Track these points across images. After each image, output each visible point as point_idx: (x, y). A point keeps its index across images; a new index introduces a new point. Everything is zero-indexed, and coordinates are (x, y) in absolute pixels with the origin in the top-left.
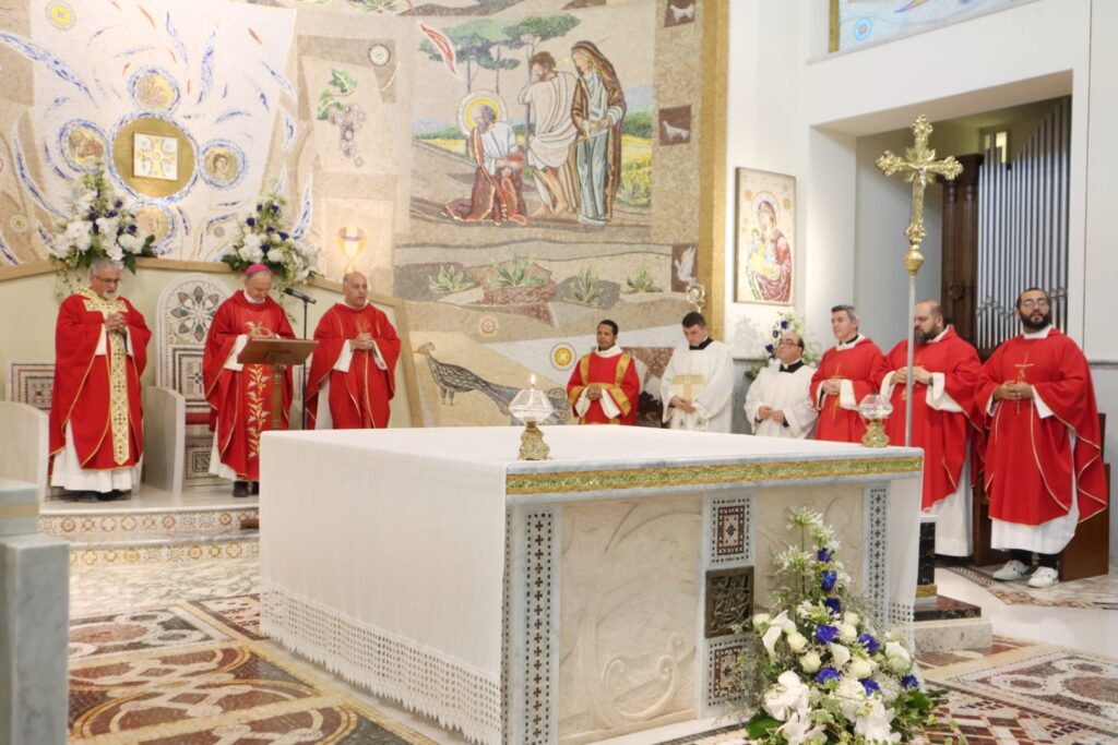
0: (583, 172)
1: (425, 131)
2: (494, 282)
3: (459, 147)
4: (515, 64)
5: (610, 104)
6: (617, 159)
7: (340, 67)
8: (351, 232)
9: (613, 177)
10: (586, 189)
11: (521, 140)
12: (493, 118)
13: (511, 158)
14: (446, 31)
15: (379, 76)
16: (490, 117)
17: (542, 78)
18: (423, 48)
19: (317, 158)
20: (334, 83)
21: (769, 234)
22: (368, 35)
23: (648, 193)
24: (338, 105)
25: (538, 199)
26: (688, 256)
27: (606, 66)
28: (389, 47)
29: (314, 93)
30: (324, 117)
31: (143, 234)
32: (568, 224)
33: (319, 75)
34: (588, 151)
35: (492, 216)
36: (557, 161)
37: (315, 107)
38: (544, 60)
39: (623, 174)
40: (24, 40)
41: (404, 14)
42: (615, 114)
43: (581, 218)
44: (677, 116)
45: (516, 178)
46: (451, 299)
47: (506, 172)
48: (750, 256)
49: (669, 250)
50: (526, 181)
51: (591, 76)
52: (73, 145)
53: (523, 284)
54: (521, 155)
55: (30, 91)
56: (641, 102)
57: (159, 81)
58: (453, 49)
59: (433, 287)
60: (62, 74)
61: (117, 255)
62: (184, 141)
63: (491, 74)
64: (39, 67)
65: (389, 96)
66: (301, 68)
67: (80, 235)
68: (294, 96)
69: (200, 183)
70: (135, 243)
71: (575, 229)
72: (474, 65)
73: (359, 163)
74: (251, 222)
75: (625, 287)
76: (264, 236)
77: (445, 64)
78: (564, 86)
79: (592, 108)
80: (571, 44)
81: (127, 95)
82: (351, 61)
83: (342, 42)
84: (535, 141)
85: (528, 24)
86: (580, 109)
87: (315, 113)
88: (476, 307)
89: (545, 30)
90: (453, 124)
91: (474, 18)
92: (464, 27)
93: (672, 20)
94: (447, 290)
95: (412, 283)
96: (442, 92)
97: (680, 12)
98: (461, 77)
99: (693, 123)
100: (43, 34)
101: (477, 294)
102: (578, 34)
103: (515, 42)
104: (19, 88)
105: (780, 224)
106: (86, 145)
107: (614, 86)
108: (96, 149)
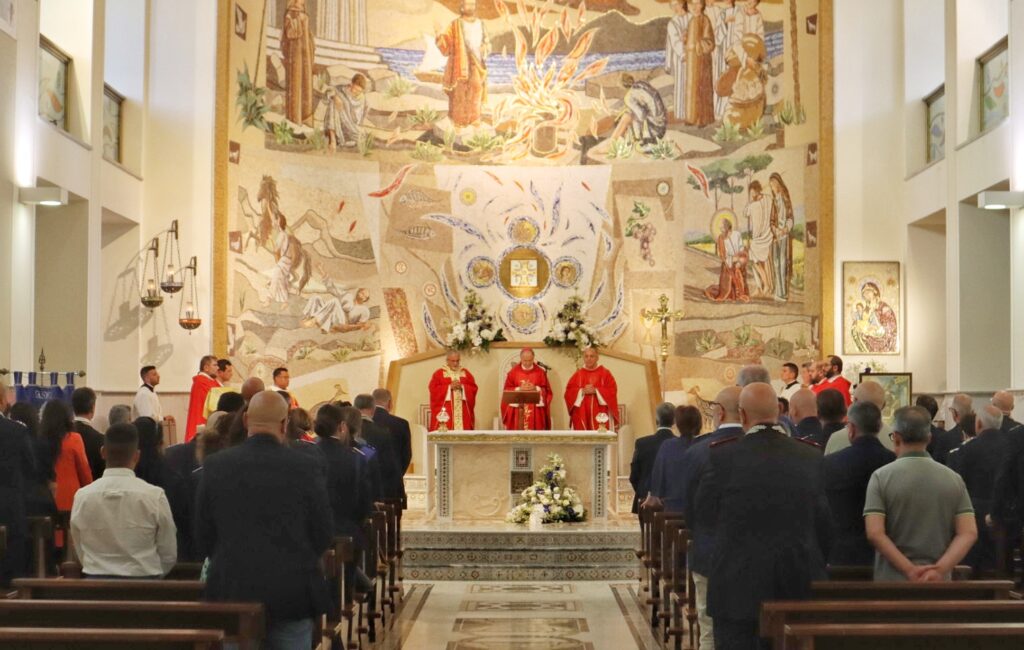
0: (776, 265)
1: (691, 239)
2: (733, 343)
3: (711, 248)
4: (740, 189)
5: (788, 217)
6: (791, 256)
7: (638, 200)
8: (649, 312)
9: (789, 270)
10: (777, 276)
11: (745, 242)
12: (730, 227)
13: (741, 255)
14: (702, 168)
15: (663, 202)
16: (728, 227)
17: (755, 199)
18: (691, 181)
19: (626, 262)
20: (636, 211)
21: (874, 305)
22: (656, 176)
23: (803, 281)
24: (638, 226)
25: (755, 283)
26: (816, 323)
27: (785, 191)
28: (669, 182)
29: (623, 219)
30: (629, 235)
33: (626, 206)
34: (778, 249)
35: (731, 296)
36: (764, 257)
37: (624, 228)
38: (756, 186)
39: (793, 266)
40: (447, 216)
41: (678, 159)
42: (790, 223)
43: (776, 297)
44: (811, 227)
45: (743, 269)
46: (708, 355)
47: (738, 265)
48: (855, 323)
49: (809, 320)
50: (748, 272)
51: (779, 196)
52: (476, 272)
53: (748, 344)
54: (744, 254)
55: (451, 245)
56: (800, 220)
57: (527, 225)
58: (707, 181)
59: (698, 348)
60: (470, 231)
61: (477, 342)
62: (541, 260)
63: (728, 196)
64: (457, 231)
65: (669, 216)
66: (615, 203)
67: (459, 332)
68: (611, 222)
69: (553, 286)
70: (489, 334)
71: (772, 305)
72: (719, 190)
73: (652, 264)
74: (560, 316)
75: (795, 346)
76: (566, 324)
77: (701, 193)
78: (766, 204)
79: (780, 220)
80: (769, 175)
81: (507, 237)
82: (646, 195)
83: (640, 183)
84: (753, 243)
85: (747, 161)
86: (774, 221)
87: (624, 232)
88: (722, 360)
89: (757, 164)
90: (708, 233)
91: (718, 158)
92: (713, 165)
93: (811, 162)
94: (706, 349)
95: (686, 345)
96: (701, 211)
97: (813, 156)
98: (712, 200)
99: (818, 232)
100: (458, 210)
101: (723, 352)
102: (771, 169)
103: (741, 174)
104: (445, 244)
105: (883, 298)
106: (482, 271)
107: (788, 205)
108: (488, 273)
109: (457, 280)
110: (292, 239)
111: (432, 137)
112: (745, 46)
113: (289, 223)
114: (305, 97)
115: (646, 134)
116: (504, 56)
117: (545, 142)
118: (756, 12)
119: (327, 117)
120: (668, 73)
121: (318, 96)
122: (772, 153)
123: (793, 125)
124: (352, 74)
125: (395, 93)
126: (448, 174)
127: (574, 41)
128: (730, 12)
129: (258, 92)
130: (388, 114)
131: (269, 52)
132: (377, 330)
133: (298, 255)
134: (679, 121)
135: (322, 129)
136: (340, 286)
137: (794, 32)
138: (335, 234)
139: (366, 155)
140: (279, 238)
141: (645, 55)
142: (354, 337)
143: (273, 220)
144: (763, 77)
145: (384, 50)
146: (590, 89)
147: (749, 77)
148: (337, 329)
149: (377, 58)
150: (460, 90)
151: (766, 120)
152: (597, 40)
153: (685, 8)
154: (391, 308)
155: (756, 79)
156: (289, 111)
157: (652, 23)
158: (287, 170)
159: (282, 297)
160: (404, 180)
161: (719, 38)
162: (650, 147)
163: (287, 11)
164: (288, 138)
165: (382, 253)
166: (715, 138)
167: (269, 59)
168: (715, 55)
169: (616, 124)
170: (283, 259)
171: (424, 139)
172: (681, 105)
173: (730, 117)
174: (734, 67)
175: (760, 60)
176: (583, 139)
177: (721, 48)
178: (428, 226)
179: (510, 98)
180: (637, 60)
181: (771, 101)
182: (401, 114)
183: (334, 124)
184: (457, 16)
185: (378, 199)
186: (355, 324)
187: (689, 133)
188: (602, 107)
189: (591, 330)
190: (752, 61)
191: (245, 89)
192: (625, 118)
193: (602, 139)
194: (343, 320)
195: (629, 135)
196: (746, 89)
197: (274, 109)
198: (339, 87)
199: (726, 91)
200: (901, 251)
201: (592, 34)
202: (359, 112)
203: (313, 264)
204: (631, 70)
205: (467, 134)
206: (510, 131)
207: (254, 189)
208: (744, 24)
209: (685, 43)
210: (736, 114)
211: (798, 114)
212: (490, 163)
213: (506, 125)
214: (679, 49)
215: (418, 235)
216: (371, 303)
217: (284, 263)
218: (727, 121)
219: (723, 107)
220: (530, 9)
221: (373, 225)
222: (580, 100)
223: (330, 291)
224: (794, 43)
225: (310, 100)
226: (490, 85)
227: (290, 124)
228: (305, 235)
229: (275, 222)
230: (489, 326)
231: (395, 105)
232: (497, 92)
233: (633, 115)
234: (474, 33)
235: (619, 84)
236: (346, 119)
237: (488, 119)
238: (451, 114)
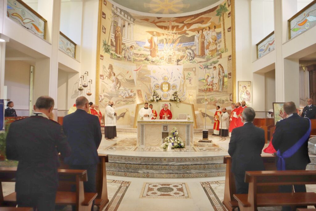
0: (220, 83)
1: (200, 79)
2: (209, 101)
3: (204, 81)
4: (211, 68)
5: (223, 73)
6: (224, 81)
7: (189, 72)
8: (191, 95)
9: (223, 84)
10: (220, 86)
11: (212, 79)
12: (209, 76)
13: (211, 82)
14: (203, 65)
15: (194, 72)
16: (208, 76)
17: (215, 70)
18: (200, 67)
19: (186, 85)
20: (188, 74)
21: (245, 91)
22: (193, 67)
23: (227, 86)
24: (189, 77)
25: (215, 88)
26: (231, 95)
27: (222, 67)
28: (195, 68)
29: (186, 76)
30: (187, 79)
31: (160, 97)
32: (218, 91)
33: (186, 73)
34: (220, 80)
35: (209, 91)
36: (217, 82)
37: (186, 78)
38: (215, 67)
39: (224, 83)
40: (150, 75)
41: (197, 63)
42: (223, 74)
43: (220, 91)
44: (230, 74)
46: (204, 103)
47: (211, 84)
48: (241, 95)
49: (229, 95)
50: (213, 85)
51: (220, 69)
52: (156, 87)
53: (213, 101)
54: (212, 82)
55: (151, 81)
56: (226, 73)
57: (166, 77)
58: (204, 67)
59: (202, 102)
60: (154, 78)
61: (155, 100)
62: (169, 84)
63: (208, 70)
64: (152, 78)
65: (195, 75)
66: (184, 73)
67: (152, 98)
68: (183, 77)
69: (171, 90)
70: (158, 99)
71: (219, 92)
72: (206, 69)
73: (192, 85)
74: (173, 95)
75: (225, 101)
76: (174, 97)
77: (202, 70)
78: (217, 70)
79: (221, 74)
80: (218, 65)
81: (162, 80)
82: (190, 71)
83: (189, 68)
84: (214, 79)
85: (213, 62)
86: (219, 74)
87: (186, 79)
88: (207, 104)
89: (215, 63)
90: (204, 78)
91: (206, 62)
92: (204, 64)
93: (229, 60)
94: (203, 102)
95: (199, 101)
96: (202, 73)
97: (230, 58)
98: (205, 71)
99: (231, 75)
100: (152, 74)
101: (207, 103)
102: (219, 63)
103: (211, 65)
104: (149, 81)
105: (247, 89)
106: (157, 86)
107: (223, 70)
108: (158, 87)
109: (152, 88)
110: (116, 78)
111: (147, 59)
112: (212, 38)
113: (116, 75)
114: (120, 49)
115: (190, 59)
116: (162, 44)
117: (170, 60)
118: (215, 31)
119: (125, 54)
120: (195, 46)
121: (123, 49)
122: (219, 60)
123: (224, 53)
124: (130, 46)
125: (139, 50)
126: (150, 67)
127: (176, 41)
128: (208, 32)
129: (108, 46)
130: (138, 54)
131: (112, 38)
132: (135, 98)
133: (118, 81)
134: (197, 56)
135: (124, 56)
136: (127, 89)
137: (224, 33)
138: (126, 78)
139: (133, 62)
140: (113, 78)
141: (190, 43)
142: (130, 99)
143: (112, 74)
144: (216, 44)
145: (138, 41)
146: (179, 50)
147: (213, 45)
148: (126, 98)
149: (136, 43)
150: (153, 50)
151: (217, 53)
152: (180, 40)
153: (199, 33)
154: (138, 94)
155: (215, 45)
156: (116, 51)
157: (192, 36)
158: (116, 64)
159: (114, 90)
160: (141, 68)
161: (206, 38)
162: (191, 61)
163: (116, 31)
164: (116, 57)
165: (136, 83)
166: (205, 58)
167: (111, 40)
168: (205, 41)
169: (184, 57)
170: (114, 82)
171: (145, 60)
172: (198, 52)
173: (209, 54)
174: (209, 43)
175: (216, 41)
176: (177, 60)
177: (206, 40)
178: (146, 77)
179: (162, 52)
180: (188, 44)
181: (218, 49)
182: (141, 55)
183: (126, 55)
184: (152, 36)
185: (136, 72)
186: (130, 97)
187: (200, 58)
188: (181, 54)
189: (180, 98)
190: (214, 41)
191: (105, 44)
192: (186, 56)
193: (181, 60)
194: (128, 96)
195: (187, 59)
196: (212, 47)
197: (112, 50)
198: (128, 48)
199: (208, 48)
200: (251, 79)
201: (179, 39)
202: (132, 53)
203: (121, 84)
204: (187, 46)
205: (154, 59)
206: (163, 59)
207: (107, 67)
208: (212, 34)
209: (199, 40)
210: (210, 53)
211: (225, 50)
212: (159, 65)
213: (162, 57)
214: (197, 41)
215: (144, 79)
216: (134, 93)
217: (115, 83)
218: (208, 54)
219: (207, 52)
220: (167, 35)
221: (134, 77)
222: (177, 52)
223: (125, 90)
224: (224, 35)
225: (121, 50)
226: (159, 49)
227: (116, 54)
228: (120, 78)
229: (113, 74)
230: (158, 97)
231: (139, 53)
232: (160, 51)
233: (188, 55)
234: (156, 39)
235: (185, 49)
236: (129, 55)
237: (158, 56)
238: (151, 55)
